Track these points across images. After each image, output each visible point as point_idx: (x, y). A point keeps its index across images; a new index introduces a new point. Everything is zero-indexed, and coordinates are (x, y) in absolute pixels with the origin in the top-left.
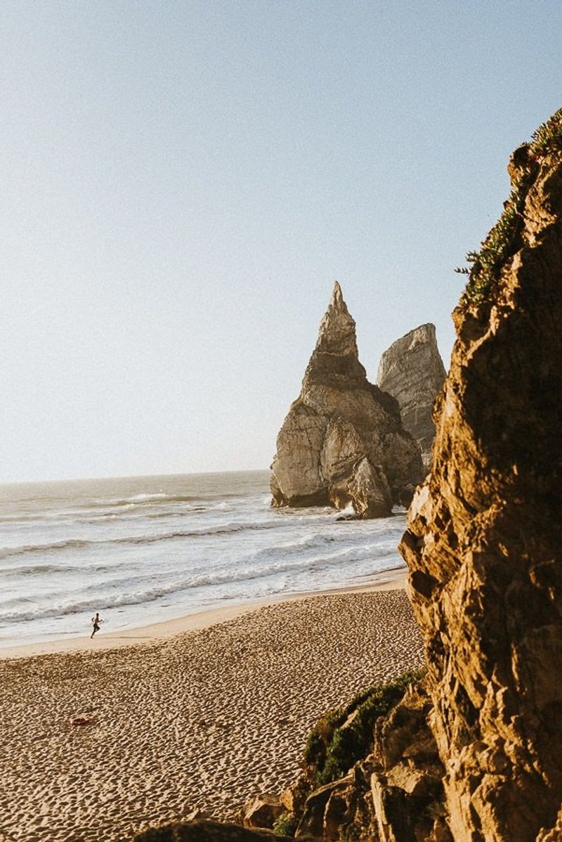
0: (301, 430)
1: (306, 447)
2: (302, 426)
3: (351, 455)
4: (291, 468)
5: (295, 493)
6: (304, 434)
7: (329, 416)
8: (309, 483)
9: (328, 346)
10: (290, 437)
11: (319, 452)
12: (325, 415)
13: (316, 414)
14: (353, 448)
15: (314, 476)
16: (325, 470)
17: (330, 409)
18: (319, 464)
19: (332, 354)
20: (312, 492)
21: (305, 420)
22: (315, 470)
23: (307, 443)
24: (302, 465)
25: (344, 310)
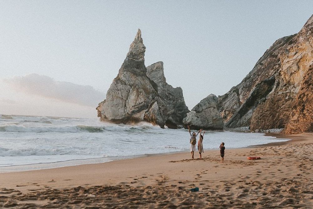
0: (118, 90)
1: (120, 98)
2: (119, 89)
3: (142, 103)
4: (112, 106)
5: (113, 118)
6: (120, 92)
7: (131, 86)
8: (120, 114)
9: (133, 56)
10: (113, 93)
11: (126, 101)
12: (129, 85)
13: (125, 84)
14: (143, 100)
15: (122, 111)
16: (128, 109)
17: (132, 83)
18: (125, 106)
19: (134, 60)
20: (121, 118)
21: (120, 86)
22: (123, 108)
23: (121, 96)
24: (117, 105)
25: (141, 42)
